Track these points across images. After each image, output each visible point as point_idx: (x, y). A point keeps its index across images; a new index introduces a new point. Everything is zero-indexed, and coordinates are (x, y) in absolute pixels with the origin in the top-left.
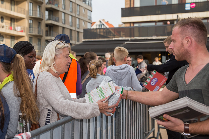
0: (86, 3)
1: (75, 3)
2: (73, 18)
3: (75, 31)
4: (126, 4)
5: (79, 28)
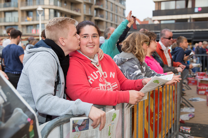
0: (121, 3)
1: (114, 4)
2: (113, 15)
3: (114, 24)
4: (156, 8)
5: (117, 22)
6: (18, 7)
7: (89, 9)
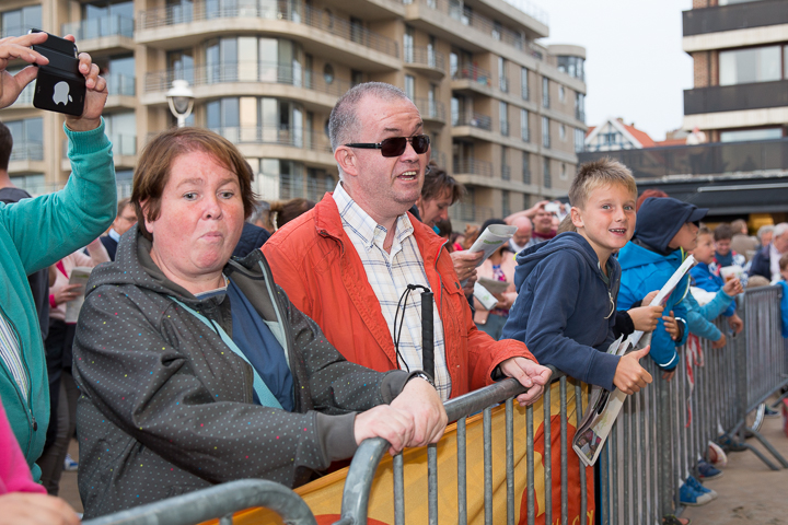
0: (567, 71)
1: (536, 72)
2: (532, 116)
3: (537, 154)
4: (696, 78)
5: (549, 147)
6: (134, 94)
7: (430, 95)
